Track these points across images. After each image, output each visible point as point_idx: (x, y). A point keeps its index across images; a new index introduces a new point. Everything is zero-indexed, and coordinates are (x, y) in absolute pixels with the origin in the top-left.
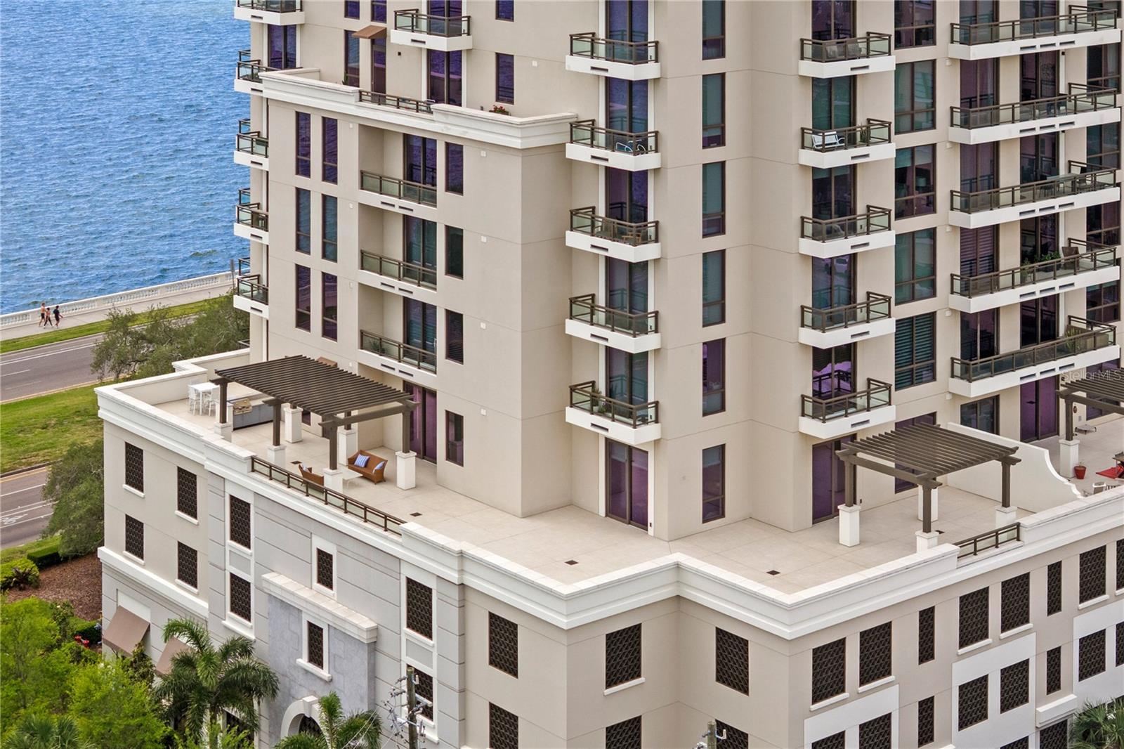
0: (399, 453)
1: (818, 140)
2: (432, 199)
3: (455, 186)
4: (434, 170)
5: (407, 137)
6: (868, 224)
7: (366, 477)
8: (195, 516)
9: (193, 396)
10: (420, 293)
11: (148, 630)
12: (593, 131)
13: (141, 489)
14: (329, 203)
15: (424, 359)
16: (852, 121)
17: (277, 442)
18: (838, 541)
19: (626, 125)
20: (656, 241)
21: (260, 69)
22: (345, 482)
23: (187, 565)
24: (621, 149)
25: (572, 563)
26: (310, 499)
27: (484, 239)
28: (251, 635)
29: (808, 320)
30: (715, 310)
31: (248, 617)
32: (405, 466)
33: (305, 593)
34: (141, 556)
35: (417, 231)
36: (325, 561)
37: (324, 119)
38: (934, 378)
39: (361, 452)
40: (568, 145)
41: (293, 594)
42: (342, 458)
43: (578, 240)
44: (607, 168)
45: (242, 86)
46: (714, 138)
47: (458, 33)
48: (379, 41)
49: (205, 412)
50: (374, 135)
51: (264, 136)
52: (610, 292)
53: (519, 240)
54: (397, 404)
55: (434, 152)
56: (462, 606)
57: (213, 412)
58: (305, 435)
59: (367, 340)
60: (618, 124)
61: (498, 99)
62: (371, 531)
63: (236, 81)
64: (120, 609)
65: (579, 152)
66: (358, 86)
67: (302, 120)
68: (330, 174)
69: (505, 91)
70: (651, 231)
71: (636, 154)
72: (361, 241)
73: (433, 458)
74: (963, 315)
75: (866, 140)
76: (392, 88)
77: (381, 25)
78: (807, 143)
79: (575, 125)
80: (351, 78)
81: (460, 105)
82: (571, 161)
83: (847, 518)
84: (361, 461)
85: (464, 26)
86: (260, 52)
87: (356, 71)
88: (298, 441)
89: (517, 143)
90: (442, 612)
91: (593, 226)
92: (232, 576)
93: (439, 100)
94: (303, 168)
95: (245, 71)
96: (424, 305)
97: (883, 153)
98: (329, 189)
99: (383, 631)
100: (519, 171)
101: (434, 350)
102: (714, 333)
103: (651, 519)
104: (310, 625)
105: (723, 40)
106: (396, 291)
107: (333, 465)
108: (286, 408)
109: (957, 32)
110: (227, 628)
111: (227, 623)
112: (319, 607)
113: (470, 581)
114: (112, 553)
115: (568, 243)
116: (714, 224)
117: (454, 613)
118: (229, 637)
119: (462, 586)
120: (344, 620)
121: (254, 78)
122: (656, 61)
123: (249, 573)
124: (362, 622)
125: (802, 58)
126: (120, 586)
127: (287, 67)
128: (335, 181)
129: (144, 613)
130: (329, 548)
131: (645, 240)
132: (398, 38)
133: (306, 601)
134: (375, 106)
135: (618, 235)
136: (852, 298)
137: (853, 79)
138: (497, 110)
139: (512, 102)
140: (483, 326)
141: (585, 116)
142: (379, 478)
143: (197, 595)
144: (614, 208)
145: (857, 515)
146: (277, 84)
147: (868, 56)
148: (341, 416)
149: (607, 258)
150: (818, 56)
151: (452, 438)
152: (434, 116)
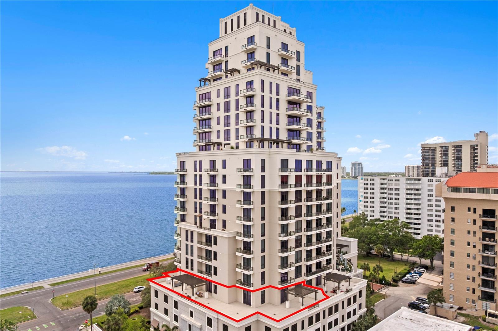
0: (205, 292)
1: (282, 235)
2: (211, 246)
3: (215, 244)
4: (211, 240)
5: (206, 235)
6: (291, 250)
7: (199, 296)
8: (167, 303)
9: (167, 281)
10: (209, 263)
11: (159, 323)
12: (241, 234)
13: (157, 298)
14: (192, 246)
15: (209, 275)
16: (288, 232)
17: (183, 290)
18: (285, 307)
19: (247, 233)
20: (253, 254)
21: (179, 222)
22: (195, 298)
23: (166, 312)
24: (246, 237)
25: (238, 313)
26: (189, 301)
27: (221, 254)
28: (178, 326)
29: (280, 268)
30: (263, 266)
31: (177, 322)
32: (206, 294)
33: (188, 319)
34: (158, 310)
35: (208, 252)
36: (192, 313)
37: (191, 231)
38: (301, 276)
39: (198, 292)
40: (236, 237)
41: (185, 318)
42: (195, 293)
43: (238, 254)
44: (243, 241)
45: (176, 225)
46: (263, 235)
47: (215, 216)
48: (201, 217)
49: (169, 284)
50: (200, 234)
51: (180, 234)
52: (244, 263)
53: (227, 254)
54: (205, 283)
55: (211, 237)
56: (218, 322)
57: (171, 284)
58: (188, 288)
59: (199, 271)
60: (245, 233)
61: (223, 228)
62: (200, 308)
63: (175, 224)
64: (154, 319)
65: (238, 238)
66: (197, 225)
67: (187, 231)
68: (192, 241)
69: (224, 226)
70: (252, 252)
71: (249, 238)
72: (198, 253)
73: (211, 292)
74: (306, 265)
75: (290, 235)
76: (203, 225)
77: (201, 214)
78: (280, 236)
79: (237, 233)
80: (196, 224)
81: (216, 229)
82: (237, 239)
83: (287, 303)
84: (198, 293)
85: (217, 215)
86: (179, 218)
87: (197, 222)
88: (186, 289)
89: (227, 236)
90: (214, 323)
91: (241, 252)
92: (174, 314)
93: (212, 228)
94: (187, 240)
95: (176, 222)
96: (209, 265)
97: (293, 237)
98: (192, 244)
99: (203, 326)
100: (227, 241)
101: (211, 273)
102: (263, 270)
103: (252, 304)
104: (189, 324)
105: (265, 217)
106: (204, 263)
107: (193, 295)
108: (184, 284)
109: (305, 215)
110: (173, 324)
111: (173, 323)
112: (191, 321)
113: (219, 318)
114: (152, 309)
115: (236, 254)
116: (263, 250)
117: (216, 323)
118: (174, 326)
119: (218, 319)
120: (195, 324)
121: (178, 223)
122: (253, 221)
123: (177, 314)
124: (199, 324)
125: (279, 220)
126: (154, 315)
127: (184, 222)
128: (193, 242)
129: (158, 320)
130: (192, 311)
131: (250, 254)
132: (204, 217)
133: (188, 320)
134: (200, 229)
135: (245, 253)
136: (287, 263)
137: (288, 224)
138: (223, 230)
139: (225, 228)
140: (221, 269)
141: (239, 231)
142: (201, 297)
143: (168, 317)
144: (244, 248)
145: (289, 303)
146: (182, 225)
147: (291, 220)
148: (194, 286)
149: (243, 257)
150: (282, 220)
151: (215, 289)
152: (211, 231)
